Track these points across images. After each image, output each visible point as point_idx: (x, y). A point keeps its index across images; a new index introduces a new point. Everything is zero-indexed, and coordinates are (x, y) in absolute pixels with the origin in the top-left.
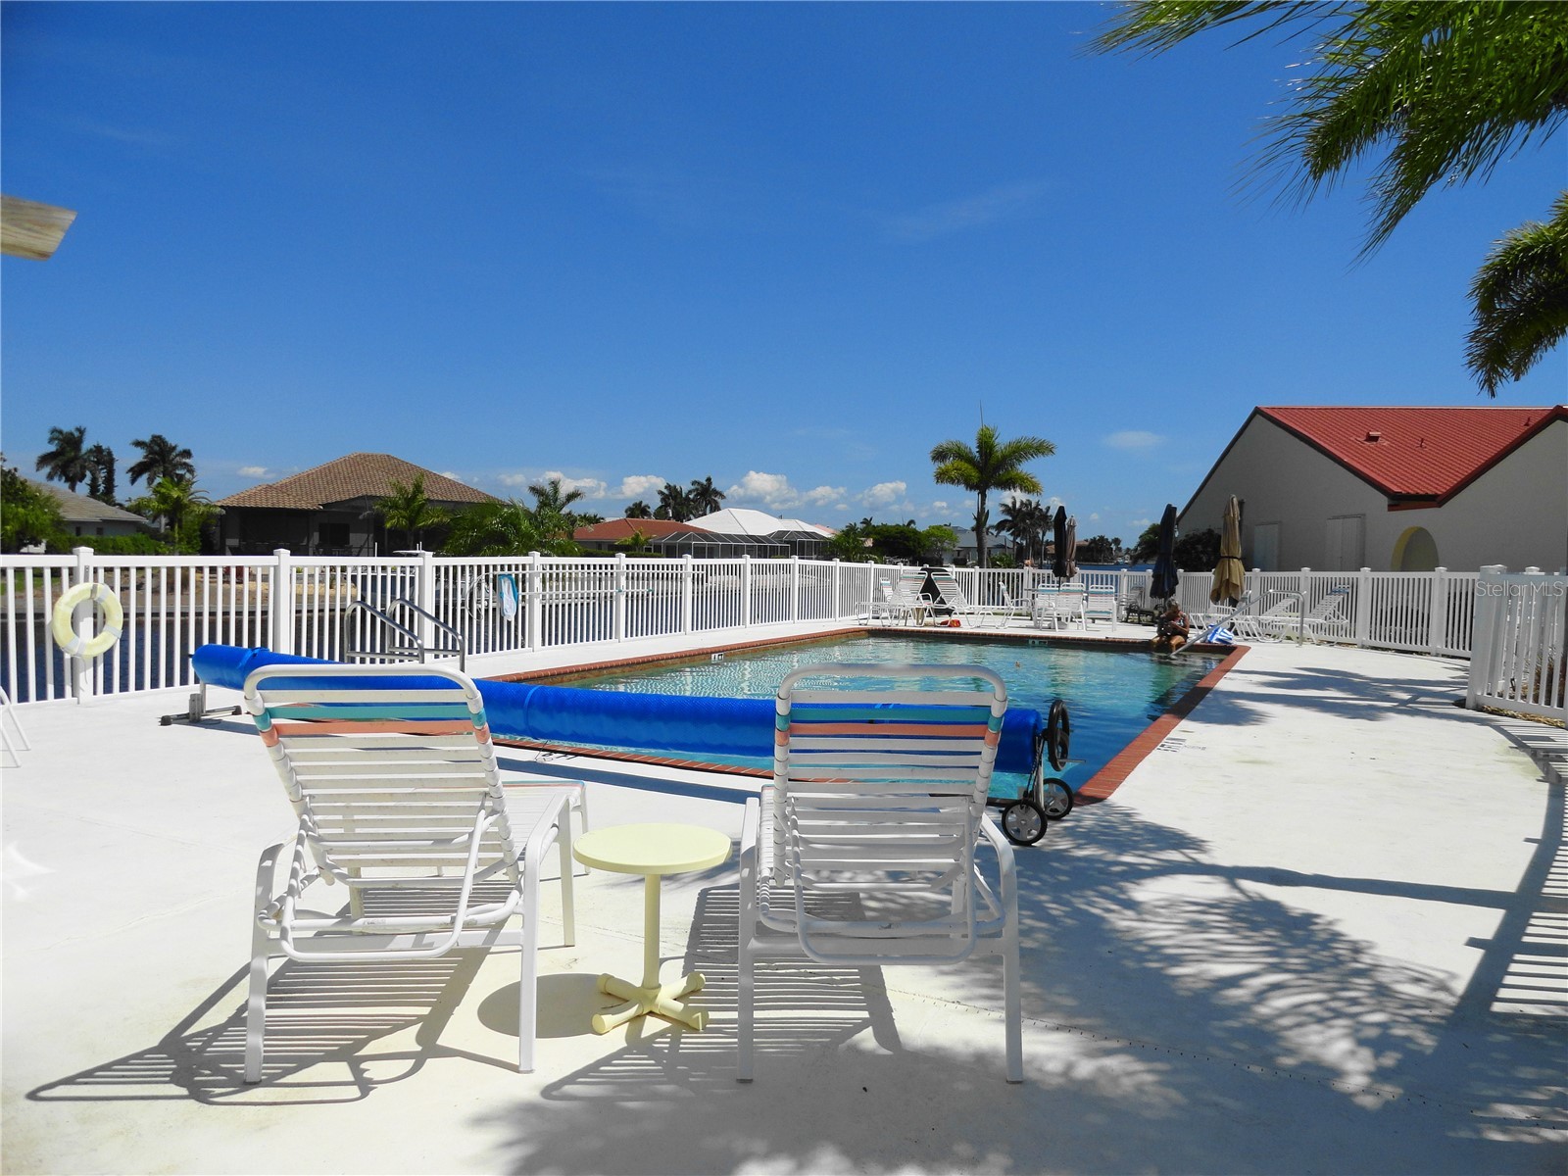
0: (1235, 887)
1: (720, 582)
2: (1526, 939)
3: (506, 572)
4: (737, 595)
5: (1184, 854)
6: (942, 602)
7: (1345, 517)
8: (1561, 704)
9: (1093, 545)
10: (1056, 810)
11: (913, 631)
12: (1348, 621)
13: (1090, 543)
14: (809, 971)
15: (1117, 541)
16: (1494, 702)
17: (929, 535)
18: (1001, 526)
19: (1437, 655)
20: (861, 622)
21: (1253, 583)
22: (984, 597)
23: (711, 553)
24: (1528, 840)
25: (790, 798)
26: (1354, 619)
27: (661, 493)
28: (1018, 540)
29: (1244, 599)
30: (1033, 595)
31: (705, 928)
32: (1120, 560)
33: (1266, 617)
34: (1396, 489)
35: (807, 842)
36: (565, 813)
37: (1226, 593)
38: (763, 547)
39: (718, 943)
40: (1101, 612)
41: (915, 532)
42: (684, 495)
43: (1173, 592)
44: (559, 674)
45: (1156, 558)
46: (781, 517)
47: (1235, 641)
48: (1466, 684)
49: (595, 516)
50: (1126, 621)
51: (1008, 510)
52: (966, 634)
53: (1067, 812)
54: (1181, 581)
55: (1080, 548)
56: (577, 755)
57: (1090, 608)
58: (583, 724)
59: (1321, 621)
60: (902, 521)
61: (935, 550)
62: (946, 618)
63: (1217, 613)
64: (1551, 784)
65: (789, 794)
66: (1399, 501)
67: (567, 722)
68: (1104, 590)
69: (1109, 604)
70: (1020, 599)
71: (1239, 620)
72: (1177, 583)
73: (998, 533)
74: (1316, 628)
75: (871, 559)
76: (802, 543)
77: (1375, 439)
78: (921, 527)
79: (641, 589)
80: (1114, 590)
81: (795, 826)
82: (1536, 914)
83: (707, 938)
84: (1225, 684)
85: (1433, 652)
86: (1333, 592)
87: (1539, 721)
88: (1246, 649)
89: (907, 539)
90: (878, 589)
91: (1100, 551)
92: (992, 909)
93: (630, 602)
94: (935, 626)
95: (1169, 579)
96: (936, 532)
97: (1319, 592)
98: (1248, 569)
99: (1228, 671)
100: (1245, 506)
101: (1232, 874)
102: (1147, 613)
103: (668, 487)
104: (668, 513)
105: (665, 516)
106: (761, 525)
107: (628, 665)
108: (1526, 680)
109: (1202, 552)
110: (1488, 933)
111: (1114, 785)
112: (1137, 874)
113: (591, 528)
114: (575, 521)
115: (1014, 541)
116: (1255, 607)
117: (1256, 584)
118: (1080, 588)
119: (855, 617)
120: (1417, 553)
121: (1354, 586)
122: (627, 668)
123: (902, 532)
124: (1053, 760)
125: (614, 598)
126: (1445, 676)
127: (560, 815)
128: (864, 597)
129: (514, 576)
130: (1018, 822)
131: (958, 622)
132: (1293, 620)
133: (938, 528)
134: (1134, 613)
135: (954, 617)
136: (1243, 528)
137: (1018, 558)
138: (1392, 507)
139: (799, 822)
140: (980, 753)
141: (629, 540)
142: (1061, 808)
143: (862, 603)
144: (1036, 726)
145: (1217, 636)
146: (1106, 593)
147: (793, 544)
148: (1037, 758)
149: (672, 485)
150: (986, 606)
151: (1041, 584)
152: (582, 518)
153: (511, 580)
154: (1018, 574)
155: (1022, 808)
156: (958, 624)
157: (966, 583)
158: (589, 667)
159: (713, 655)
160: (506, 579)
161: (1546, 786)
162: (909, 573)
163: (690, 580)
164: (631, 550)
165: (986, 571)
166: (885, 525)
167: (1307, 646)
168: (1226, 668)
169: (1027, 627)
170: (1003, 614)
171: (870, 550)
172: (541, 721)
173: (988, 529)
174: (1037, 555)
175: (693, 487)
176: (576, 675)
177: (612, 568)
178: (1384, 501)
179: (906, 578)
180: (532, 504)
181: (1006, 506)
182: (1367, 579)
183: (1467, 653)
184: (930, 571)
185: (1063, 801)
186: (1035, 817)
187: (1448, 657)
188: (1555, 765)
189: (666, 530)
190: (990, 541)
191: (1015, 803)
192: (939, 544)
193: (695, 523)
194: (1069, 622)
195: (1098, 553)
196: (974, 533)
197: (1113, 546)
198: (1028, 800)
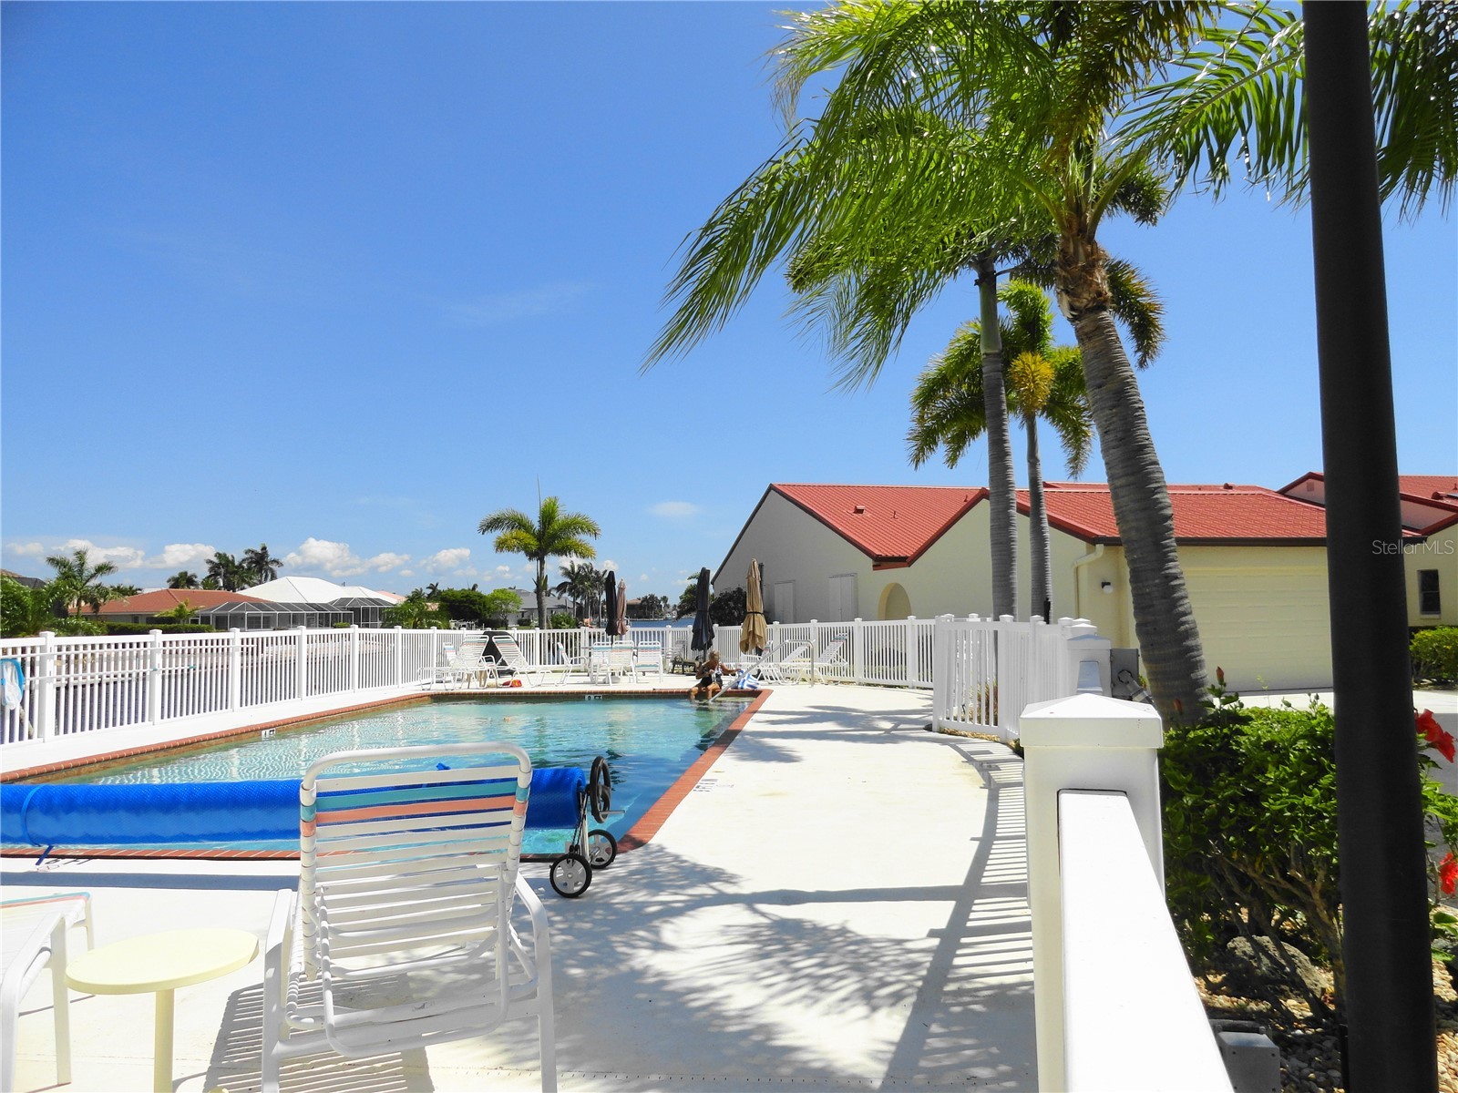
0: (756, 911)
1: (277, 652)
2: (969, 924)
3: (10, 655)
4: (292, 664)
5: (712, 887)
6: (504, 663)
7: (842, 576)
8: (996, 724)
9: (645, 603)
10: (601, 860)
11: (475, 694)
12: (848, 663)
13: (642, 602)
14: (347, 1063)
15: (665, 599)
16: (951, 725)
17: (493, 598)
18: (561, 588)
19: (913, 688)
20: (425, 687)
21: (774, 633)
22: (545, 656)
23: (267, 623)
24: (973, 839)
25: (319, 888)
26: (852, 662)
27: (210, 562)
28: (578, 601)
29: (767, 649)
30: (590, 653)
31: (235, 1035)
32: (669, 616)
33: (786, 663)
34: (878, 553)
35: (336, 931)
36: (59, 933)
37: (751, 644)
38: (326, 617)
39: (247, 1050)
40: (650, 666)
41: (481, 596)
42: (236, 563)
43: (710, 644)
44: (75, 767)
45: (695, 613)
46: (344, 584)
47: (761, 686)
48: (931, 711)
49: (131, 588)
50: (673, 673)
51: (568, 573)
52: (526, 693)
53: (612, 860)
54: (716, 634)
55: (631, 607)
56: (90, 857)
57: (640, 663)
58: (97, 823)
59: (827, 664)
60: (467, 586)
61: (500, 613)
62: (508, 678)
63: (746, 662)
64: (990, 790)
65: (318, 884)
66: (881, 562)
67: (76, 823)
68: (652, 646)
69: (656, 658)
70: (578, 657)
71: (765, 667)
72: (713, 637)
73: (560, 596)
74: (823, 671)
75: (435, 624)
76: (366, 610)
77: (860, 511)
78: (486, 590)
79: (180, 665)
80: (660, 645)
81: (324, 917)
82: (976, 901)
83: (235, 1046)
84: (751, 726)
85: (910, 686)
86: (836, 639)
87: (982, 738)
88: (770, 692)
89: (473, 602)
90: (442, 653)
91: (651, 608)
92: (527, 972)
93: (167, 681)
94: (497, 687)
95: (706, 633)
96: (500, 595)
97: (826, 638)
98: (769, 622)
99: (755, 712)
100: (764, 569)
101: (750, 901)
102: (690, 664)
103: (218, 555)
104: (217, 582)
105: (215, 585)
106: (323, 593)
107: (162, 749)
108: (972, 705)
109: (734, 608)
110: (942, 924)
111: (655, 829)
112: (670, 912)
113: (126, 600)
114: (107, 593)
115: (574, 602)
116: (776, 655)
117: (777, 635)
118: (630, 645)
119: (418, 682)
120: (895, 605)
121: (851, 633)
122: (162, 753)
123: (467, 596)
124: (595, 813)
125: (148, 678)
126: (918, 705)
127: (53, 935)
128: (427, 663)
129: (19, 660)
130: (565, 874)
131: (520, 682)
132: (804, 665)
133: (503, 591)
134: (679, 665)
135: (517, 677)
136: (764, 587)
137: (579, 617)
138: (876, 567)
139: (330, 912)
140: (510, 823)
141: (172, 612)
142: (606, 857)
143: (426, 669)
144: (579, 783)
145: (746, 683)
146: (655, 648)
147: (356, 610)
148: (582, 813)
149: (221, 552)
150: (547, 665)
151: (597, 642)
152: (114, 590)
153: (16, 664)
154: (576, 634)
155: (568, 862)
156: (519, 683)
157: (527, 645)
158: (114, 756)
159: (263, 732)
160: (10, 663)
161: (986, 791)
162: (471, 638)
163: (238, 654)
164: (170, 624)
165: (546, 631)
166: (452, 590)
167: (818, 686)
168: (754, 709)
169: (584, 683)
170: (562, 672)
171: (435, 615)
172: (43, 825)
173: (550, 591)
174: (595, 613)
175: (246, 556)
176: (97, 765)
177: (145, 646)
178: (870, 562)
179: (468, 643)
180: (50, 575)
181: (566, 569)
182: (859, 627)
183: (929, 684)
184: (491, 634)
185: (607, 850)
186: (580, 869)
187: (921, 689)
188: (993, 773)
189: (217, 600)
190: (550, 602)
191: (564, 857)
192: (504, 607)
193: (249, 592)
194: (622, 677)
195: (647, 610)
196: (535, 595)
197: (662, 603)
198: (574, 854)
